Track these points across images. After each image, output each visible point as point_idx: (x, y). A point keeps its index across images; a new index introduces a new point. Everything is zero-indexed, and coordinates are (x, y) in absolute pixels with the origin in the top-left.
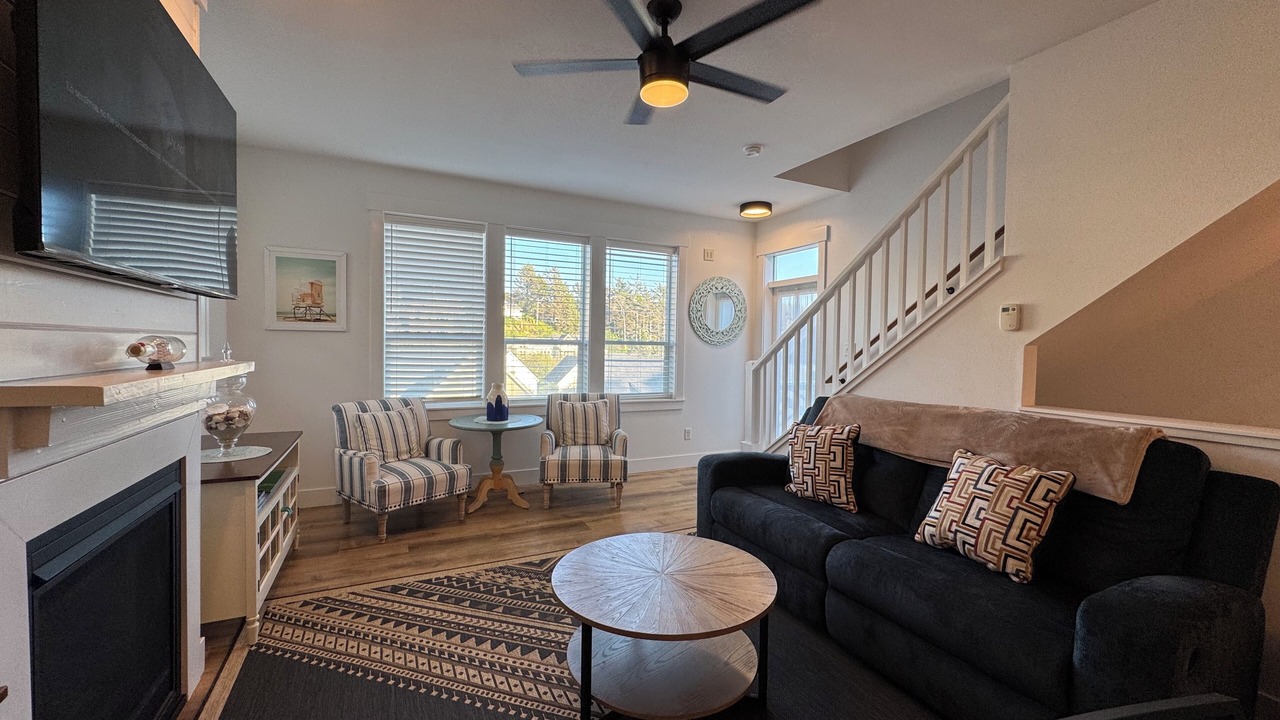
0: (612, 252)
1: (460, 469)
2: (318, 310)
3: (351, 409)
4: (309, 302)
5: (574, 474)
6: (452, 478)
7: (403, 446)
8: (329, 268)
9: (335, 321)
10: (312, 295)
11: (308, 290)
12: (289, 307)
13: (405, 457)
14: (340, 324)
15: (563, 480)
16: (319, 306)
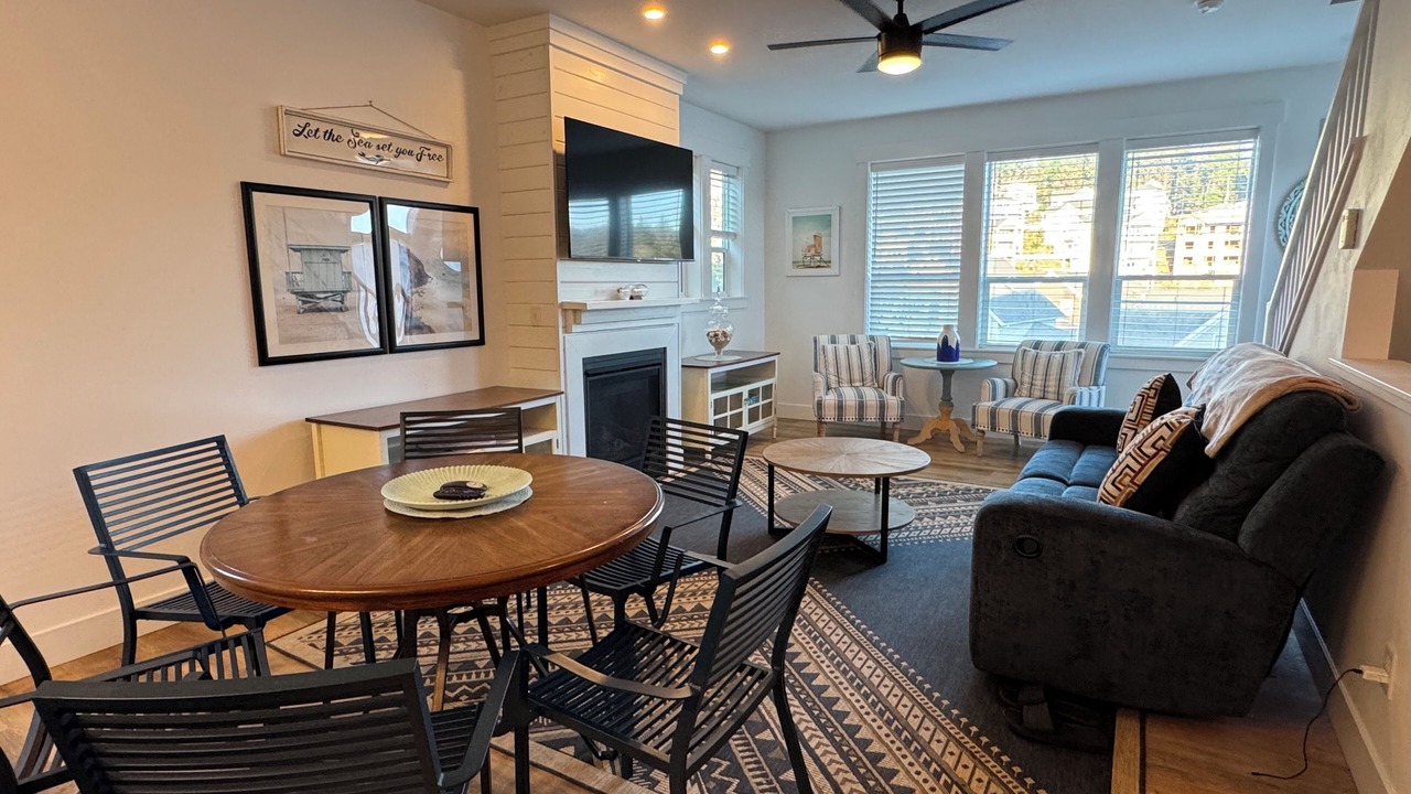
0: (1136, 155)
1: (893, 401)
2: (818, 258)
3: (824, 340)
4: (813, 252)
5: (1004, 424)
6: (882, 406)
7: (856, 374)
8: (826, 221)
9: (829, 267)
10: (814, 246)
11: (812, 242)
12: (800, 258)
13: (857, 384)
14: (833, 270)
15: (993, 429)
16: (818, 254)
